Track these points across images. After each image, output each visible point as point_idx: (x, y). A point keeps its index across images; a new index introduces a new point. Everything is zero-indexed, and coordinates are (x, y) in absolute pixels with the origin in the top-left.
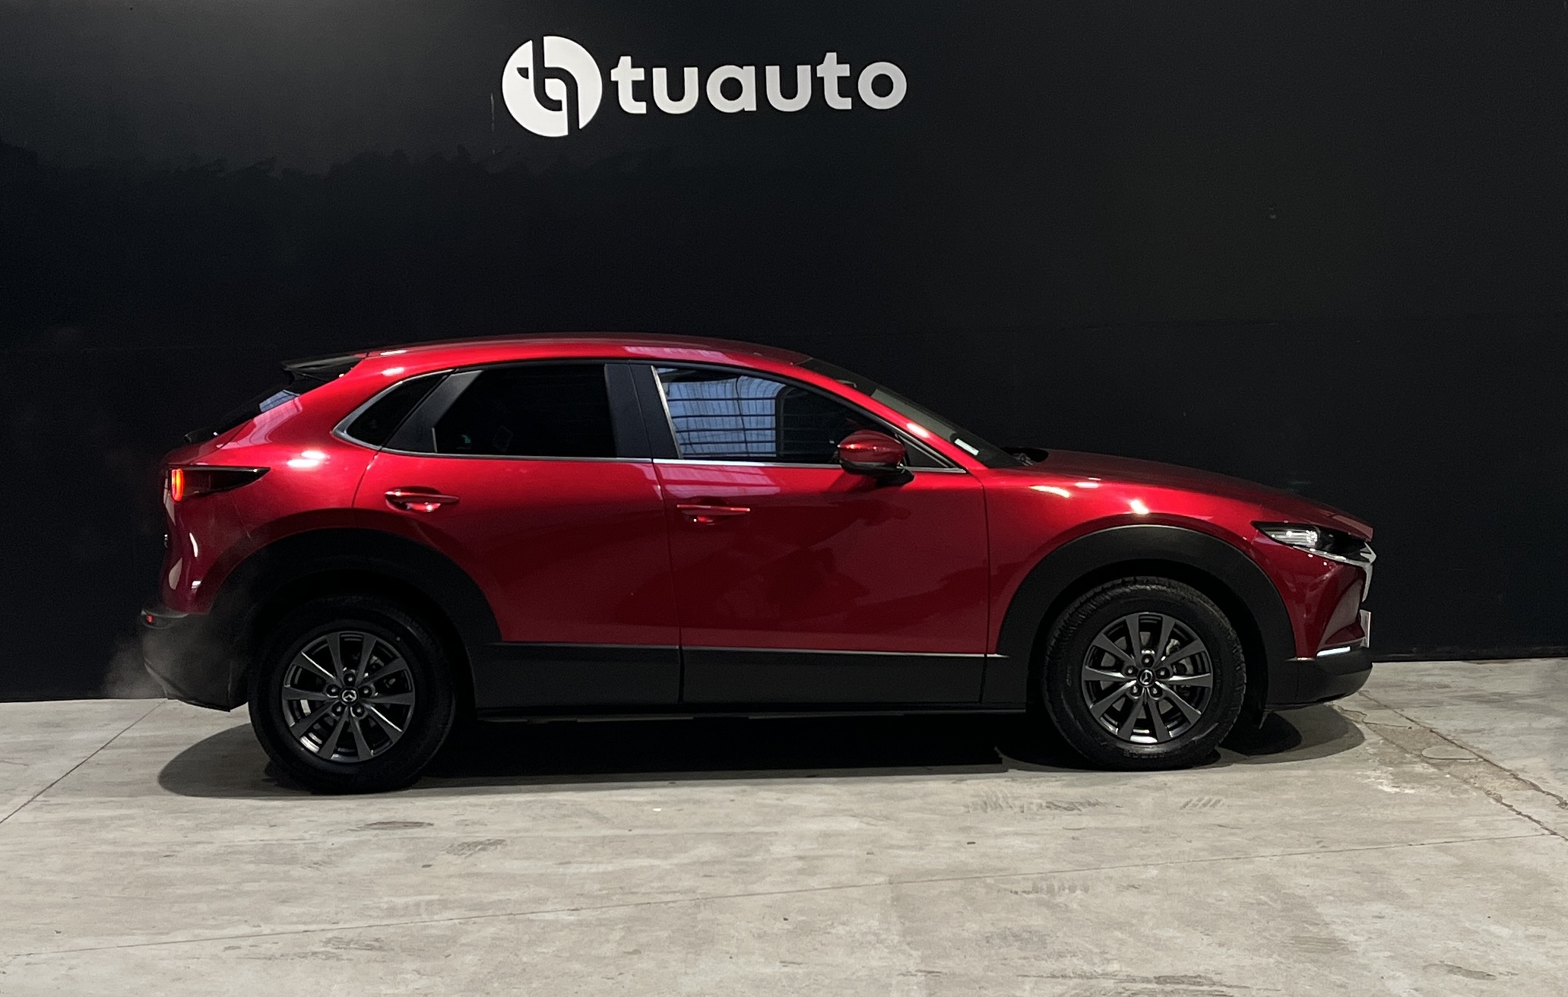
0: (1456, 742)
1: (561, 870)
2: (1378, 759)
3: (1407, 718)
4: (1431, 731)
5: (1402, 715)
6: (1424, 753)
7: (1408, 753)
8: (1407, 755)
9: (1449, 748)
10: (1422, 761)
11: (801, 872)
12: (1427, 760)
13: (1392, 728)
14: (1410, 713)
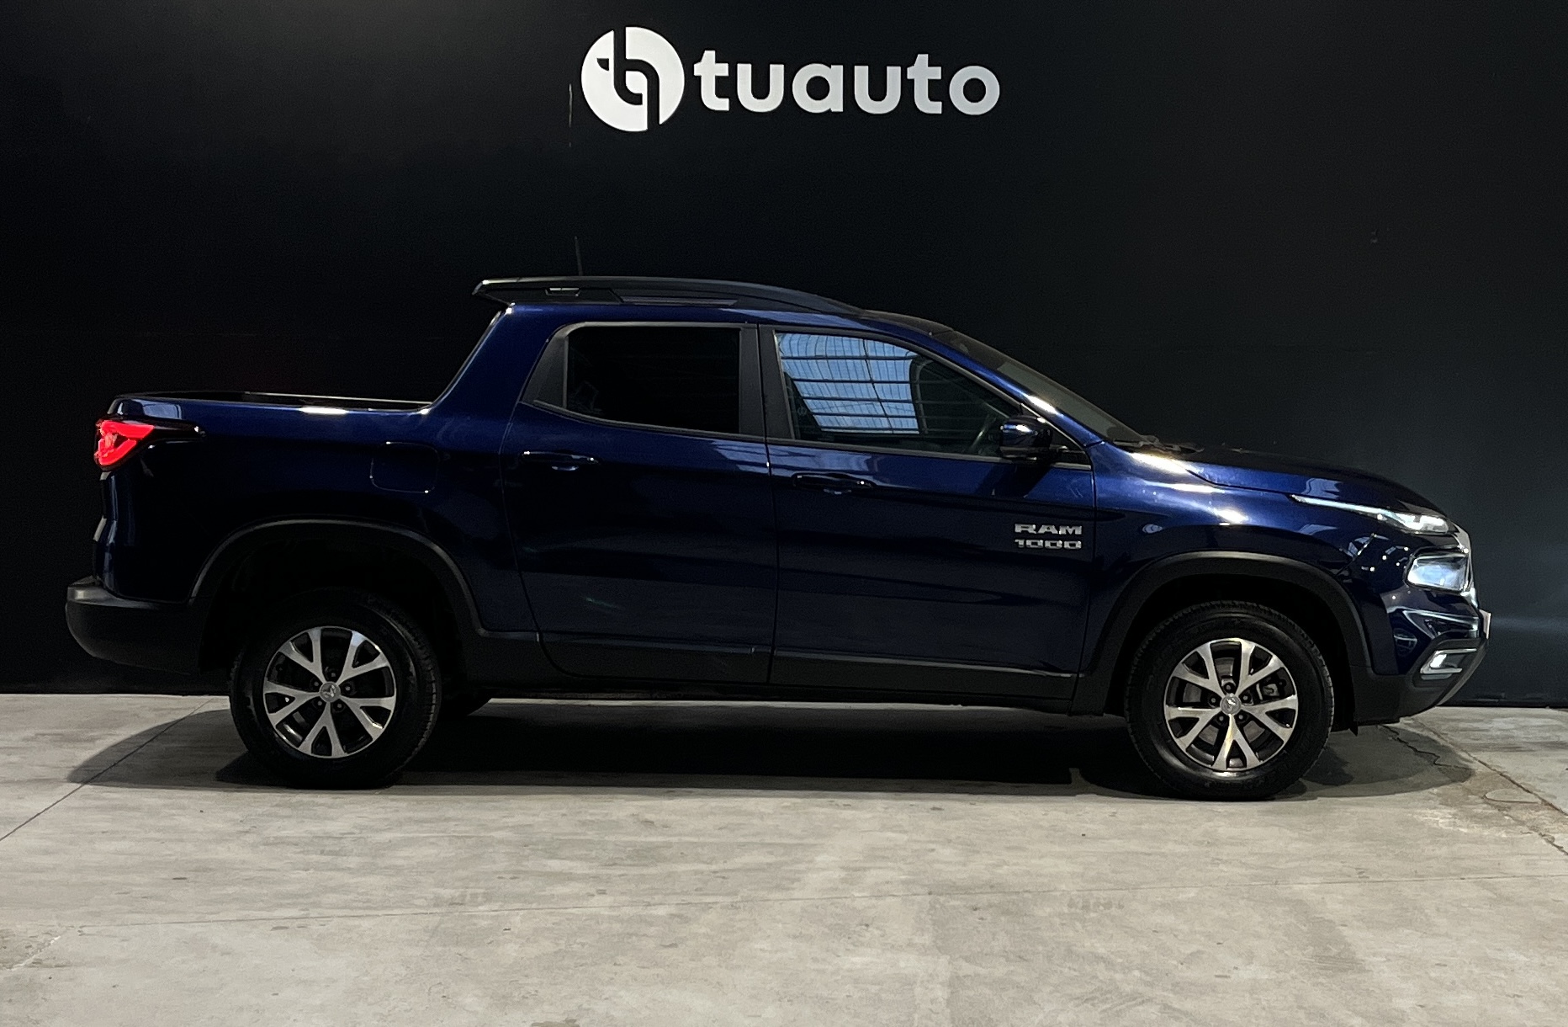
0: (1522, 785)
6: (1488, 794)
7: (1472, 794)
8: (1470, 796)
9: (1512, 790)
10: (1485, 802)
12: (1488, 801)
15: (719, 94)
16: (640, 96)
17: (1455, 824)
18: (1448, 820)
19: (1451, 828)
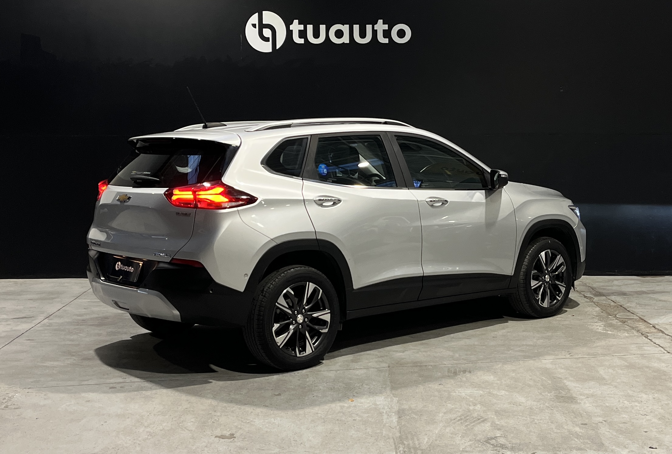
0: (630, 311)
2: (598, 318)
3: (611, 300)
4: (621, 306)
5: (609, 299)
6: (617, 316)
7: (610, 315)
8: (610, 317)
9: (628, 314)
10: (616, 319)
12: (617, 318)
13: (604, 304)
14: (613, 298)
17: (606, 330)
18: (602, 328)
19: (605, 332)
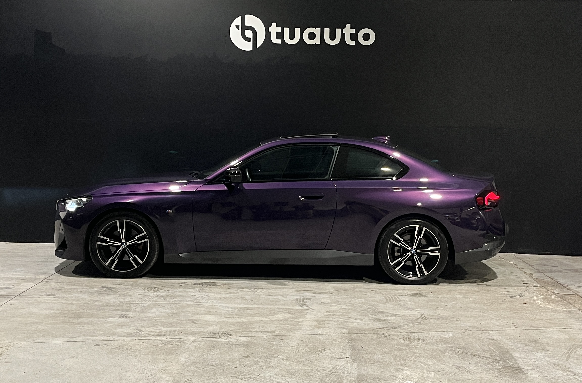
0: (567, 288)
1: (227, 320)
4: (558, 283)
5: (547, 276)
6: (555, 292)
9: (564, 290)
10: (554, 295)
11: (316, 326)
15: (277, 38)
16: (250, 38)
17: (546, 305)
